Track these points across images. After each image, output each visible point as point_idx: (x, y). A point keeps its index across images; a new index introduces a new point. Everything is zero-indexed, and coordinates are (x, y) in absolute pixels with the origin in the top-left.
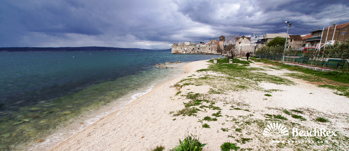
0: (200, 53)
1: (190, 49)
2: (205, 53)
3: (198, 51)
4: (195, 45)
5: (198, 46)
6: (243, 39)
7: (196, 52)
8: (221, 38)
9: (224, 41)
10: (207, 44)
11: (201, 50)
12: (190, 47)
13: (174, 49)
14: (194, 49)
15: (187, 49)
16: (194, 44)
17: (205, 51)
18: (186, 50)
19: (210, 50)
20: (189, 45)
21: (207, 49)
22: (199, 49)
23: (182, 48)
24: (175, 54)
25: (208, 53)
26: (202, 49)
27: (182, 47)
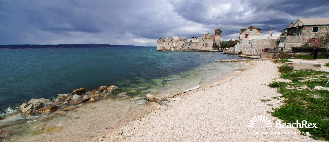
0: (191, 50)
1: (180, 45)
2: (198, 50)
3: (189, 48)
4: (185, 40)
5: (189, 41)
6: (251, 30)
7: (187, 48)
8: (217, 32)
9: (220, 36)
10: (201, 38)
11: (193, 47)
12: (180, 42)
13: (160, 45)
14: (185, 45)
15: (176, 45)
16: (185, 38)
17: (197, 48)
18: (174, 46)
19: (204, 47)
20: (178, 40)
21: (200, 45)
22: (190, 44)
23: (170, 44)
24: (161, 51)
25: (202, 50)
26: (193, 45)
27: (170, 42)
